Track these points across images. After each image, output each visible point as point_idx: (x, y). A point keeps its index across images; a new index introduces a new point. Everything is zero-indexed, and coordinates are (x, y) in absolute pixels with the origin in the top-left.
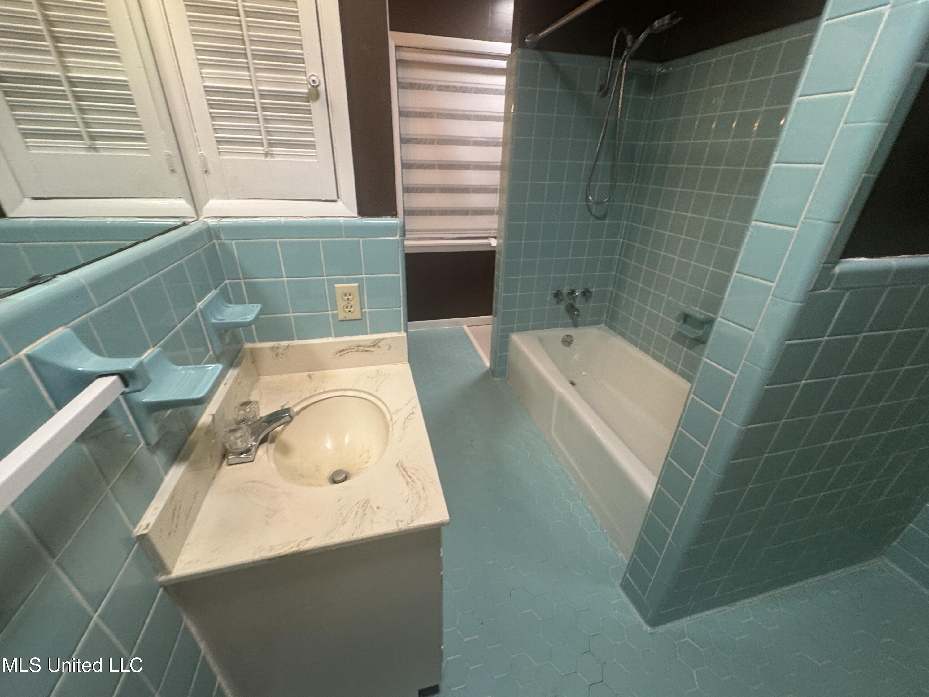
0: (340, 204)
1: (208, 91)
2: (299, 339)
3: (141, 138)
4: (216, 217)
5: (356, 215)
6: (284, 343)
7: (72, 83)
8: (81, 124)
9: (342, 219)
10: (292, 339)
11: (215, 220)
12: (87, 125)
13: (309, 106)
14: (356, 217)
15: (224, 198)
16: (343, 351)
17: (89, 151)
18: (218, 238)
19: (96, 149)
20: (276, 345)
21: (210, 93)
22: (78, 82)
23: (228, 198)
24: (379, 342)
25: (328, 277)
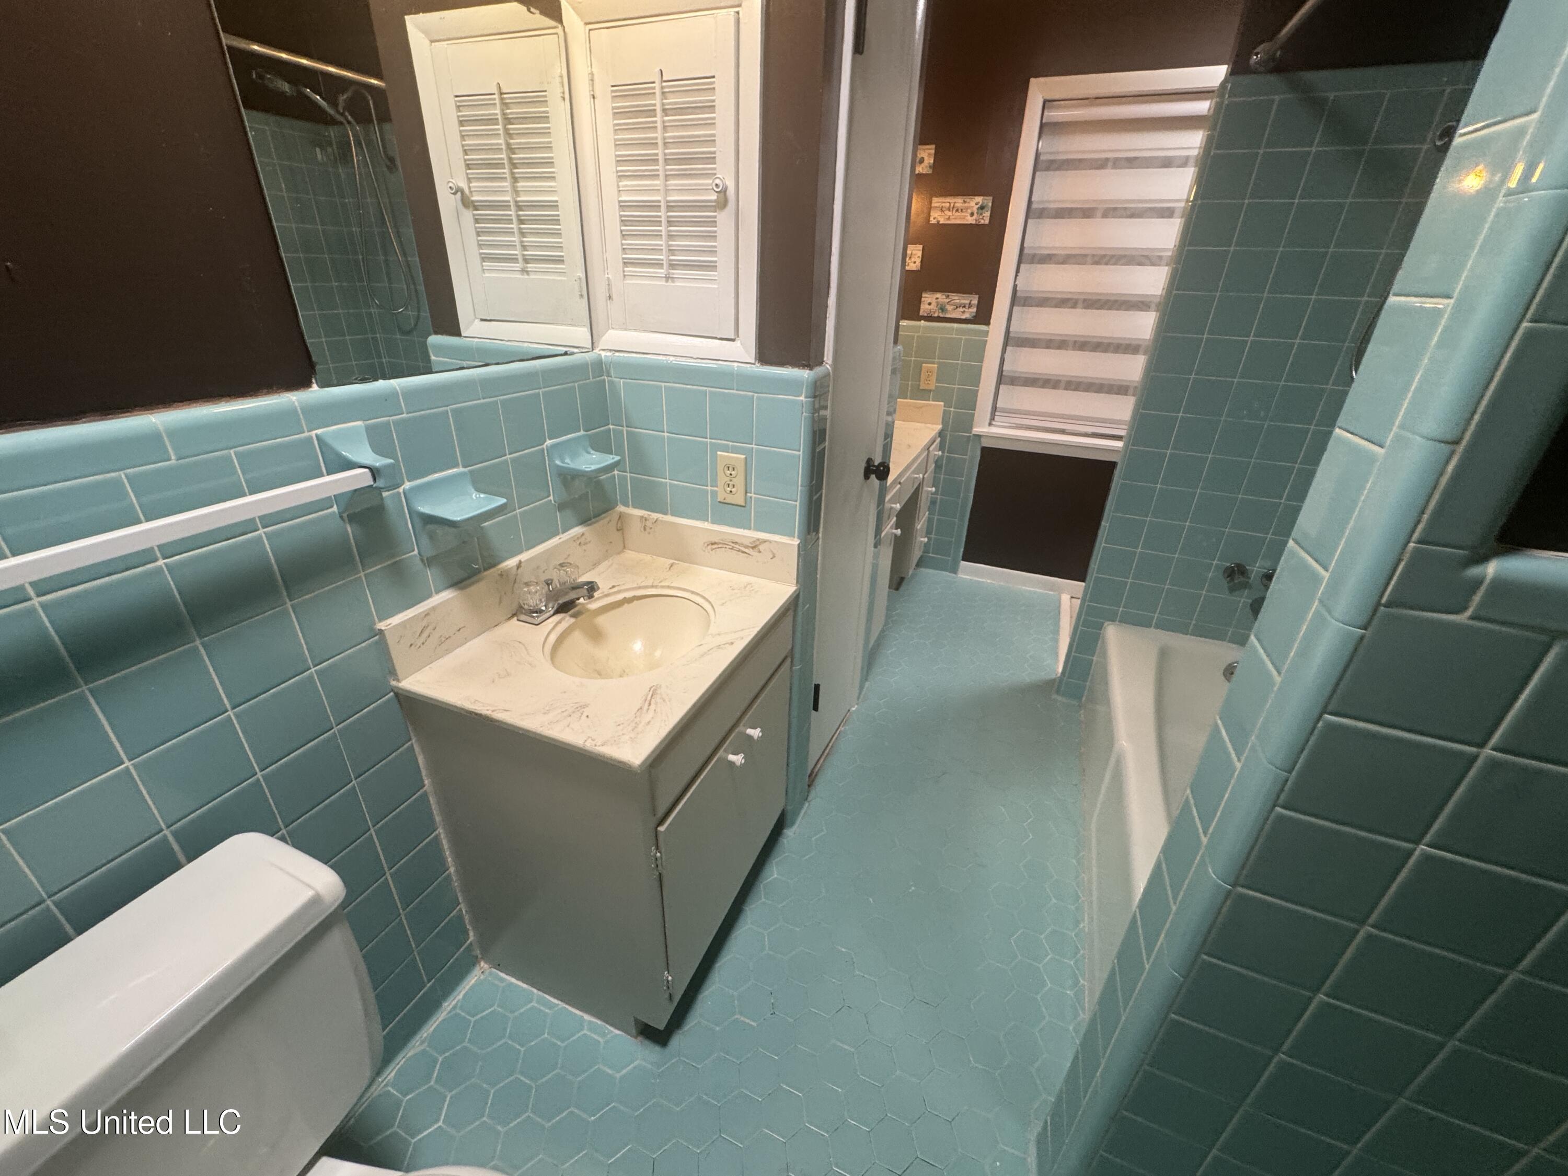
0: (738, 343)
1: (623, 206)
2: (672, 515)
3: (560, 260)
4: (610, 350)
5: (753, 361)
6: (655, 516)
7: (519, 207)
8: (519, 247)
9: (736, 364)
10: (665, 513)
11: (609, 354)
12: (524, 248)
13: (715, 217)
14: (754, 364)
15: (621, 329)
16: (715, 543)
17: (523, 275)
18: (609, 375)
19: (528, 273)
20: (646, 516)
21: (625, 208)
22: (525, 206)
23: (626, 329)
24: (760, 543)
25: (713, 441)
